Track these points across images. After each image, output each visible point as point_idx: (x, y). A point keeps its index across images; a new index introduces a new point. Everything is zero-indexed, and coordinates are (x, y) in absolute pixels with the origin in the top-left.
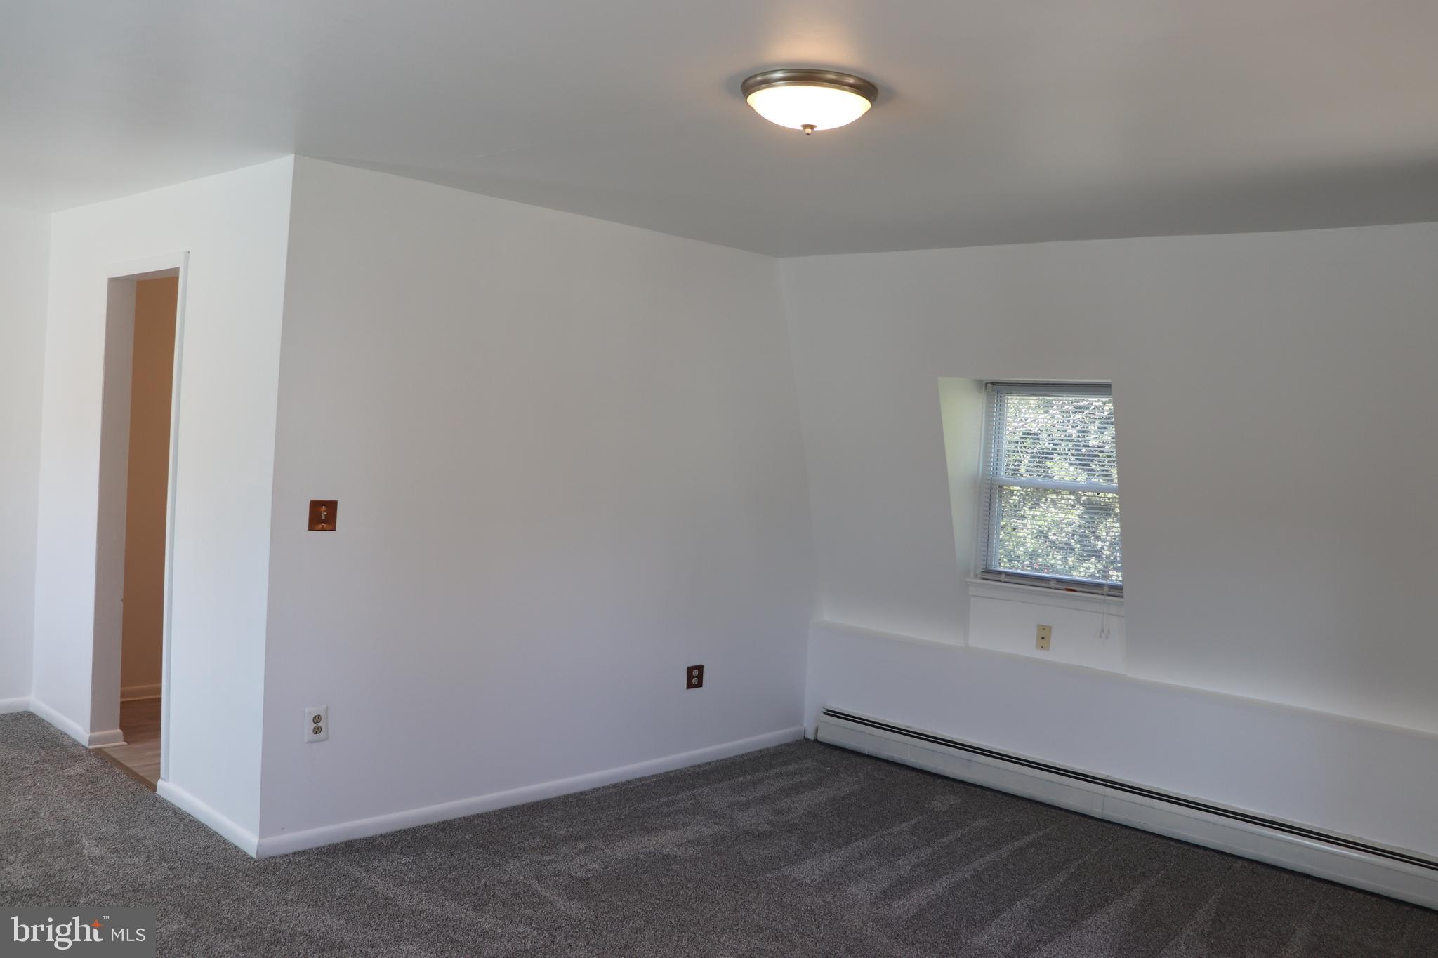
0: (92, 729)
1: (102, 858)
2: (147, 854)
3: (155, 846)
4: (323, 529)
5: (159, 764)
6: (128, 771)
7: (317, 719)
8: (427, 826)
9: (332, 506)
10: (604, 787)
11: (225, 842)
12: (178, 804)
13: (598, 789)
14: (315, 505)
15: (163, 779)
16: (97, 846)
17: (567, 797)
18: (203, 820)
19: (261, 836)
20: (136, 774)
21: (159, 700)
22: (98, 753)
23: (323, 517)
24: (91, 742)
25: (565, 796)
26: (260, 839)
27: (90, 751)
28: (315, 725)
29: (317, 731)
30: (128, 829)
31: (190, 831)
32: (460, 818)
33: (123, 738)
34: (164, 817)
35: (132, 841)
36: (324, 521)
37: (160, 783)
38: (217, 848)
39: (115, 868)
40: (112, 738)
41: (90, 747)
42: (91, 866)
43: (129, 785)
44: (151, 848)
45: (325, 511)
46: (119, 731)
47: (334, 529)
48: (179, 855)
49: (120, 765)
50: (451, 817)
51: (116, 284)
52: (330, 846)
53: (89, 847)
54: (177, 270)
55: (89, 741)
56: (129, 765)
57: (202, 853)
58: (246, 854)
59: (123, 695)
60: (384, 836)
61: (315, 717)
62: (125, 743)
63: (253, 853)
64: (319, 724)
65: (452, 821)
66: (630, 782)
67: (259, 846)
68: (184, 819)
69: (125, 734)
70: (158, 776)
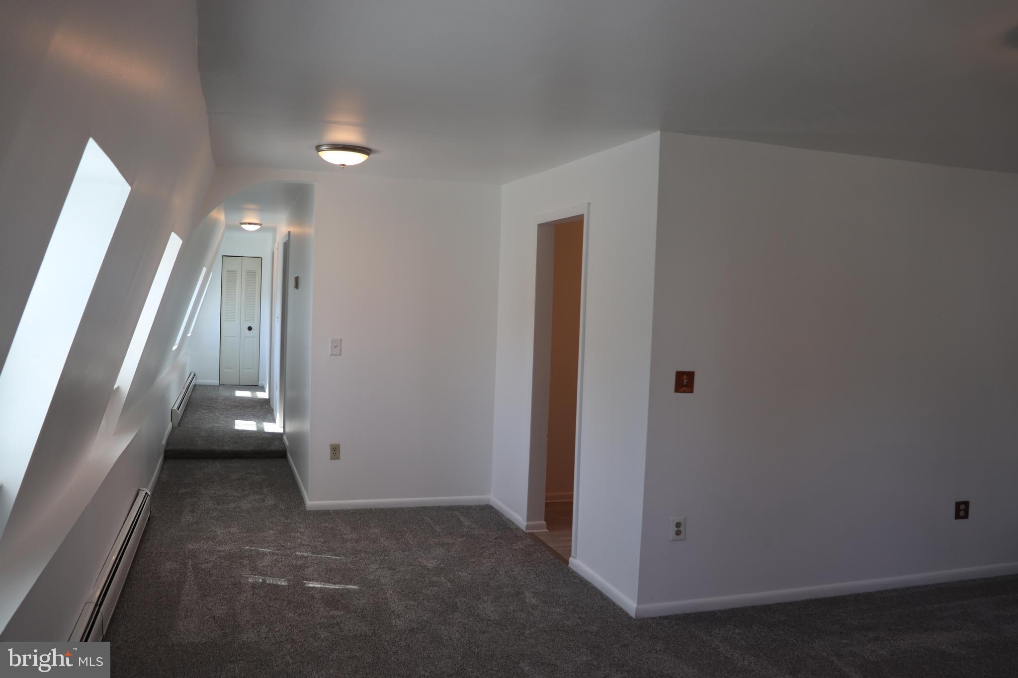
0: (529, 519)
1: (538, 606)
2: (564, 607)
3: (570, 602)
4: (685, 392)
5: (571, 546)
6: (551, 550)
7: (678, 525)
8: (753, 607)
9: (691, 375)
10: (886, 591)
11: (614, 604)
12: (583, 575)
13: (882, 592)
14: (680, 375)
15: (573, 557)
16: (534, 597)
17: (857, 595)
18: (599, 588)
19: (638, 604)
20: (555, 552)
21: (572, 503)
22: (532, 535)
23: (685, 383)
24: (528, 527)
25: (856, 594)
26: (637, 604)
27: (527, 534)
28: (677, 529)
29: (678, 533)
30: (552, 588)
31: (591, 594)
32: (776, 604)
33: (546, 527)
34: (574, 583)
35: (555, 596)
36: (685, 386)
37: (571, 559)
38: (609, 608)
39: (545, 613)
40: (540, 527)
41: (527, 531)
42: (531, 610)
43: (552, 559)
44: (567, 603)
45: (686, 379)
46: (544, 522)
47: (692, 392)
48: (584, 610)
49: (545, 544)
50: (770, 602)
51: (542, 227)
52: (684, 614)
53: (530, 598)
54: (583, 215)
55: (526, 527)
56: (551, 545)
57: (599, 610)
58: (627, 614)
59: (547, 498)
60: (723, 612)
61: (677, 524)
62: (547, 530)
63: (633, 614)
64: (680, 529)
65: (771, 605)
66: (907, 589)
67: (637, 610)
68: (586, 585)
69: (547, 525)
70: (570, 555)
